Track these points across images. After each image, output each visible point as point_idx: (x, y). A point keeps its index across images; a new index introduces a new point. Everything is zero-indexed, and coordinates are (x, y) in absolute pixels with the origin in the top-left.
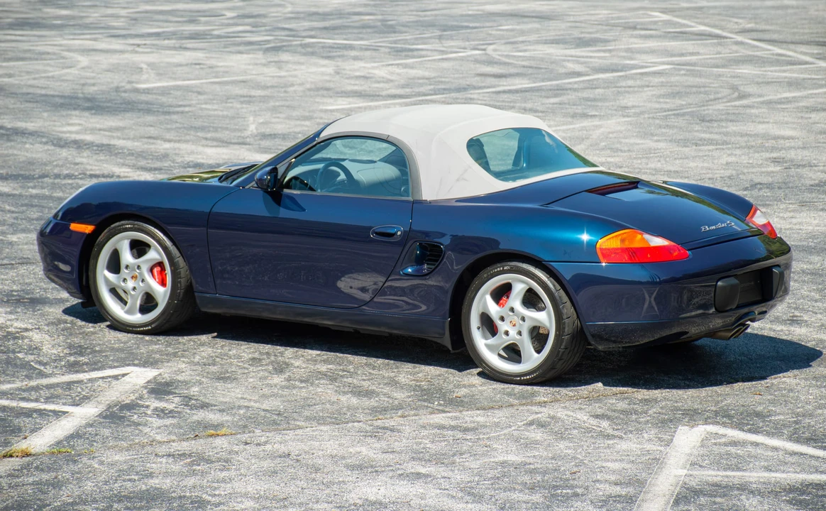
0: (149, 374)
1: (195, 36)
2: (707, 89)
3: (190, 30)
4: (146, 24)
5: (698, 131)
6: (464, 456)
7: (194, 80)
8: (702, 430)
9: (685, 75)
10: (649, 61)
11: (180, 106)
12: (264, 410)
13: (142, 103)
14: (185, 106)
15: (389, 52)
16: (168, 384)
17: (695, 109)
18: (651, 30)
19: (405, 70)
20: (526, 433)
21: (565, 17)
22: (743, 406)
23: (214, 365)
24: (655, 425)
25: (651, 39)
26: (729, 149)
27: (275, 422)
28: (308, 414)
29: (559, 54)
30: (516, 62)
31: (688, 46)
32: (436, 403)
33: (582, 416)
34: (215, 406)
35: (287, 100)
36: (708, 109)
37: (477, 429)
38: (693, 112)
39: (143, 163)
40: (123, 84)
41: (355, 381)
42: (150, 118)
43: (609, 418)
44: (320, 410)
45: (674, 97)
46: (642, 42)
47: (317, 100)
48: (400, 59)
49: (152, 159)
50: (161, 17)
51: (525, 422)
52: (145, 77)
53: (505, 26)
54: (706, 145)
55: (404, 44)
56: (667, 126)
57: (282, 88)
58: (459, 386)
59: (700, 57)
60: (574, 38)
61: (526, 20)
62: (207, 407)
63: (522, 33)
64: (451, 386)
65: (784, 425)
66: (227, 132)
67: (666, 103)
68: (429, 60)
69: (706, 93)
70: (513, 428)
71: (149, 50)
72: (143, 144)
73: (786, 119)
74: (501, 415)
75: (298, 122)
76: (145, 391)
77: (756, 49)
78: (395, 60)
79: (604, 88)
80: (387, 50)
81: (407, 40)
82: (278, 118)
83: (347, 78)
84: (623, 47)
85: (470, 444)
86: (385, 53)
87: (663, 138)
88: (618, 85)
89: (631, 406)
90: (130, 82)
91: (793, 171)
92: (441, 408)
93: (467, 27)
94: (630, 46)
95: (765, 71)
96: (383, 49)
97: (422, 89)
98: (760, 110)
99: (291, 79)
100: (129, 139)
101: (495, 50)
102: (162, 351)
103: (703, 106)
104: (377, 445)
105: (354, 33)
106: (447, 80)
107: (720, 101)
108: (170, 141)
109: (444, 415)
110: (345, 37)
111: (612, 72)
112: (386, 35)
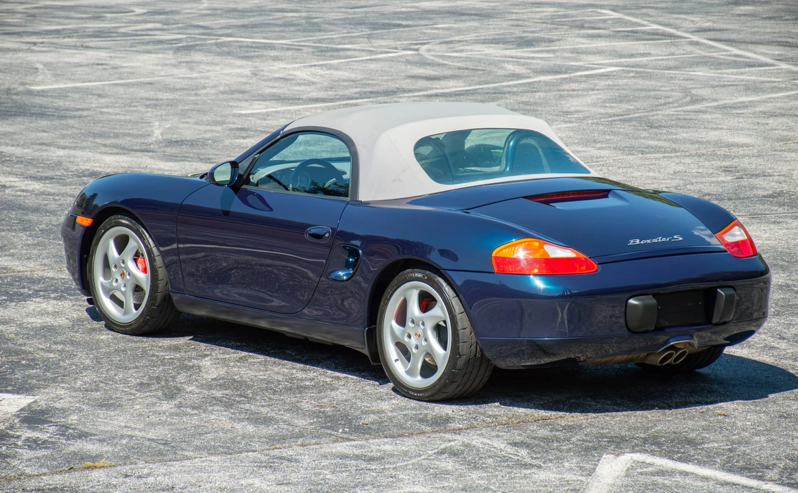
0: (23, 401)
1: (98, 34)
2: (657, 92)
3: (93, 28)
4: (45, 21)
5: (644, 138)
6: (366, 488)
7: (95, 81)
8: (628, 458)
9: (633, 77)
10: (596, 63)
11: (78, 110)
12: (149, 440)
13: (35, 107)
14: (83, 110)
15: (313, 52)
16: (43, 412)
17: (643, 114)
18: (600, 29)
19: (329, 72)
20: (437, 463)
21: (507, 15)
22: (674, 433)
23: (97, 391)
24: (577, 454)
25: (599, 39)
26: (677, 157)
27: (160, 453)
28: (199, 444)
29: (498, 55)
30: (450, 63)
31: (639, 46)
32: (341, 431)
33: (499, 444)
34: (95, 435)
35: (198, 104)
36: (657, 115)
37: (383, 458)
38: (640, 117)
39: (32, 171)
40: (15, 86)
41: (253, 407)
42: (43, 123)
43: (527, 446)
44: (211, 439)
45: (621, 101)
46: (589, 41)
47: (230, 104)
48: (323, 60)
49: (43, 168)
50: (62, 13)
51: (436, 450)
52: (40, 78)
53: (441, 24)
54: (654, 152)
55: (329, 43)
56: (612, 132)
57: (193, 90)
58: (366, 413)
59: (652, 58)
60: (516, 38)
61: (464, 18)
62: (86, 437)
63: (459, 31)
64: (358, 413)
65: (717, 453)
66: (129, 138)
67: (611, 107)
68: (356, 61)
69: (656, 98)
70: (423, 457)
71: (46, 49)
72: (34, 151)
73: (741, 125)
74: (410, 443)
75: (209, 128)
76: (17, 421)
77: (713, 50)
78: (318, 61)
79: (545, 92)
80: (311, 50)
81: (332, 39)
82: (187, 122)
83: (266, 80)
84: (568, 47)
85: (374, 474)
86: (308, 53)
87: (607, 145)
88: (561, 88)
89: (554, 433)
90: (23, 84)
91: (745, 182)
92: (345, 436)
93: (399, 26)
94: (576, 47)
95: (721, 73)
96: (306, 49)
97: (347, 92)
98: (713, 116)
99: (203, 81)
100: (18, 145)
101: (429, 50)
102: (40, 376)
103: (652, 111)
104: (272, 477)
105: (276, 32)
106: (375, 82)
107: (671, 105)
108: (64, 148)
109: (348, 443)
110: (264, 35)
111: (555, 75)
112: (311, 34)
